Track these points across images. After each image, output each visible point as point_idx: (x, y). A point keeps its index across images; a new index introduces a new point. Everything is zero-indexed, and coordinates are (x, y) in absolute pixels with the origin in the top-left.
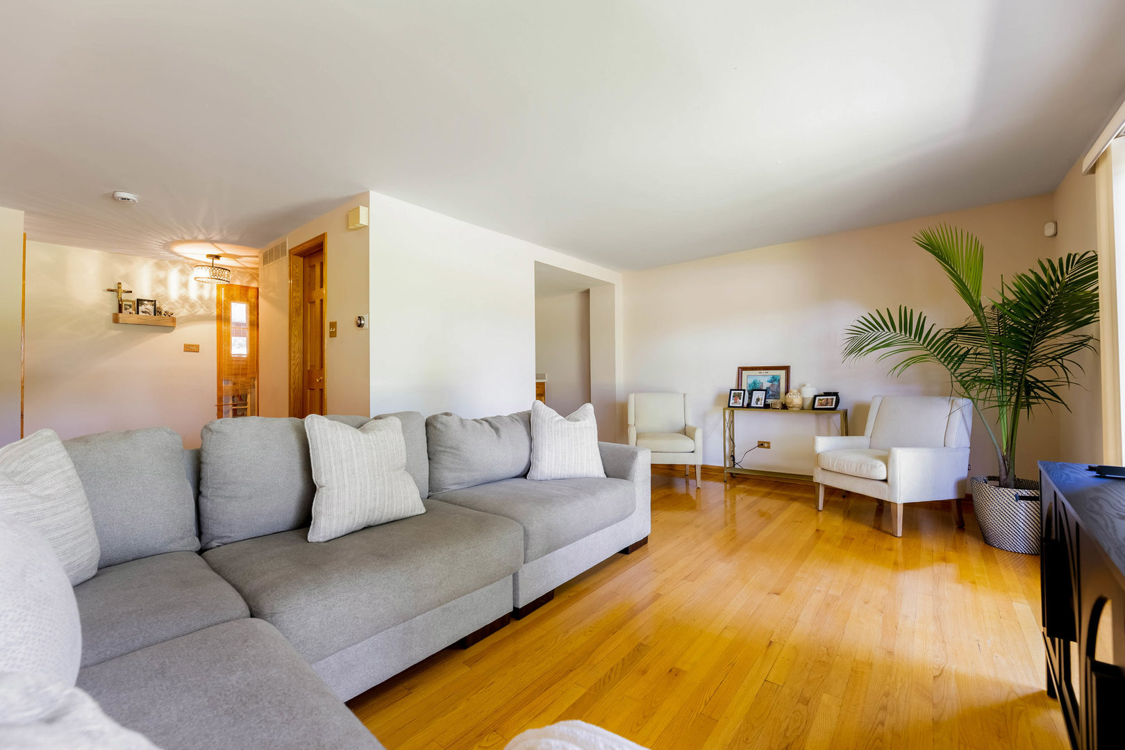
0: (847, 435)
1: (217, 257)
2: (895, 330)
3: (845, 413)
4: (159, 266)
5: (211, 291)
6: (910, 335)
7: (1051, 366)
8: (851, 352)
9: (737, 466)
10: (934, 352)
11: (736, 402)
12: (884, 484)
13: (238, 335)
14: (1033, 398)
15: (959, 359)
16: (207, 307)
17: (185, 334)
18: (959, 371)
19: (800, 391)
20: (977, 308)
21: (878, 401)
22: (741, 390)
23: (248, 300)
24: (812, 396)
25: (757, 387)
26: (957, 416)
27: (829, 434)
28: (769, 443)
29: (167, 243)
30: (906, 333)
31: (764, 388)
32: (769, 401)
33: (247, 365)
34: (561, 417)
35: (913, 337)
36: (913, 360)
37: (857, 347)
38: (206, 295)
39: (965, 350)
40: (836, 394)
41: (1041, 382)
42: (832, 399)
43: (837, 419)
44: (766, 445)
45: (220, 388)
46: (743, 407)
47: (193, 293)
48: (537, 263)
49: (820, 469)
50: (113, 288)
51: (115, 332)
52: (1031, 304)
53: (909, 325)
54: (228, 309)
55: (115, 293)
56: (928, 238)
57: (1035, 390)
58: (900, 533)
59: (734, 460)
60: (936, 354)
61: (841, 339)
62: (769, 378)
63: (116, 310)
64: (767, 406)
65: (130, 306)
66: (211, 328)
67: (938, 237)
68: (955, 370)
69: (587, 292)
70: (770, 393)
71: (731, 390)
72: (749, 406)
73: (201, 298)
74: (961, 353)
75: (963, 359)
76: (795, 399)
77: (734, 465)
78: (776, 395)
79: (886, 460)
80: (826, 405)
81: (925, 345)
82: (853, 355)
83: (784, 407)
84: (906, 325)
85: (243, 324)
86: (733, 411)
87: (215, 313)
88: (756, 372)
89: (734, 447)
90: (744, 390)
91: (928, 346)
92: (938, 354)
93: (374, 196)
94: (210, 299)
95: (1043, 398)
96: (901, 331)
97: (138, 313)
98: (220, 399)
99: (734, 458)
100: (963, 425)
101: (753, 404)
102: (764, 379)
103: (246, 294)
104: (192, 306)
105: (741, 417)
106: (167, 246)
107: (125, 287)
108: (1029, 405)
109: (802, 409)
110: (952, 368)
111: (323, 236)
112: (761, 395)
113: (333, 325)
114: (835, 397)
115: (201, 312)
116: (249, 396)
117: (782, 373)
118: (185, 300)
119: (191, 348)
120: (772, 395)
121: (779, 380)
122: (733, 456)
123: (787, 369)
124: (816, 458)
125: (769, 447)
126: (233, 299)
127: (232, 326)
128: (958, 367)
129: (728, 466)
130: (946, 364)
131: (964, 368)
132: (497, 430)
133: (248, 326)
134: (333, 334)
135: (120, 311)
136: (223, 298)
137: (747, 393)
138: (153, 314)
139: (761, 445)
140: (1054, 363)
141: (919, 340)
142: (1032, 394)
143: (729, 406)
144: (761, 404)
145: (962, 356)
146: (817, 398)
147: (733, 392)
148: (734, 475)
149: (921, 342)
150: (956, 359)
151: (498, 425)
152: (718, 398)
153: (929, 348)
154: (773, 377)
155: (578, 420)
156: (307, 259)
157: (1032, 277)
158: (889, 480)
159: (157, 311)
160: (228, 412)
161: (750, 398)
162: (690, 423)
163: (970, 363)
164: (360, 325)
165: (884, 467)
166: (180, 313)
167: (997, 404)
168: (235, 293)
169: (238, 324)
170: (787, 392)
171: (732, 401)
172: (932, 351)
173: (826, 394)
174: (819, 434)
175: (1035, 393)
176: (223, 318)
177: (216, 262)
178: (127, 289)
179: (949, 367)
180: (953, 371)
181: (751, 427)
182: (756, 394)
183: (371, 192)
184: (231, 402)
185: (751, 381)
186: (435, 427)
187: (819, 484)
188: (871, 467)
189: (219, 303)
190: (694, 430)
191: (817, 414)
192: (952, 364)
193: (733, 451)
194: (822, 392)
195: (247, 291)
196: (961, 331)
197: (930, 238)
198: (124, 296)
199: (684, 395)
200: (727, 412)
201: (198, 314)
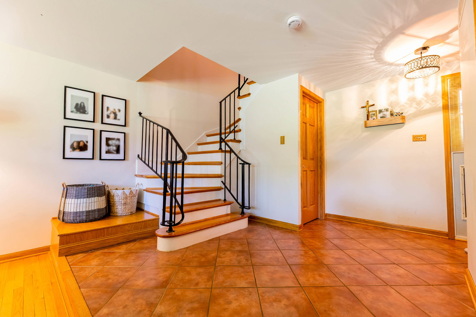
1: (425, 49)
16: (433, 101)
17: (413, 127)
38: (432, 92)
47: (419, 95)
50: (364, 105)
51: (367, 133)
54: (453, 97)
55: (365, 108)
63: (366, 119)
65: (373, 114)
66: (438, 117)
73: (426, 95)
87: (441, 105)
94: (436, 93)
97: (379, 118)
104: (419, 103)
107: (371, 103)
115: (427, 106)
118: (412, 100)
119: (419, 138)
135: (368, 119)
136: (448, 88)
138: (389, 117)
159: (391, 114)
166: (408, 111)
176: (449, 106)
178: (373, 104)
189: (445, 95)
198: (370, 109)
201: (424, 108)
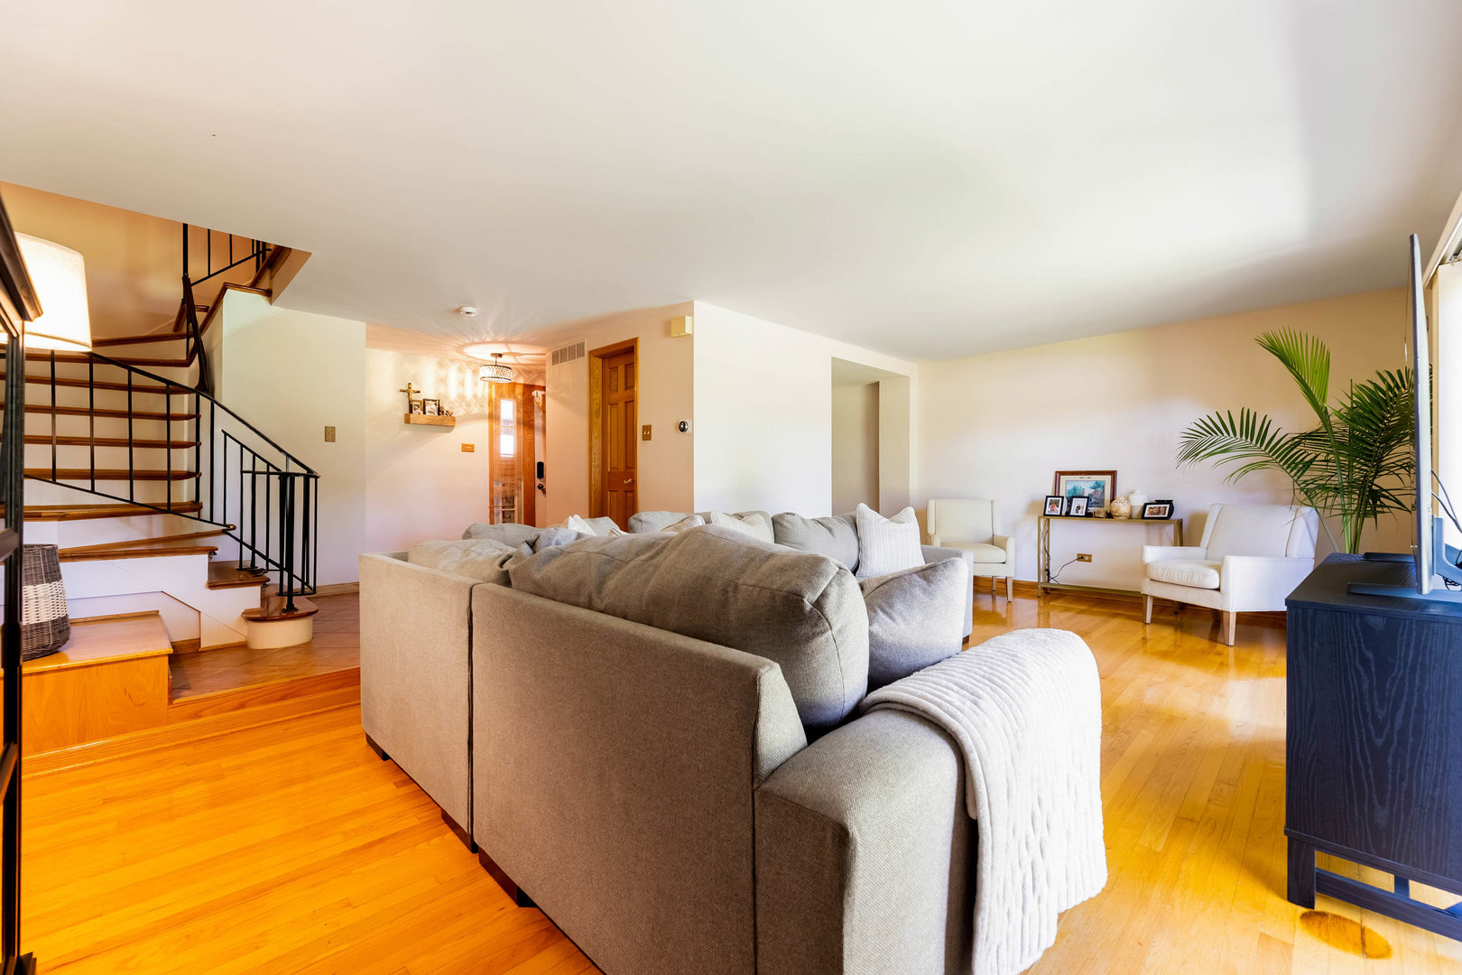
0: (1181, 545)
1: (500, 355)
2: (1235, 435)
3: (1180, 523)
4: (441, 365)
5: (483, 390)
6: (1252, 440)
7: (1397, 475)
8: (1186, 457)
9: (1052, 581)
10: (1277, 458)
11: (1052, 510)
12: (1216, 593)
13: (507, 433)
14: (1379, 506)
15: (1304, 466)
16: (481, 406)
17: (463, 433)
18: (1302, 478)
19: (1127, 499)
20: (1323, 414)
21: (1216, 511)
22: (1059, 497)
23: (515, 398)
24: (1142, 504)
25: (1078, 493)
26: (1301, 523)
27: (1161, 545)
28: (1090, 556)
29: (460, 346)
30: (1247, 438)
31: (1086, 495)
32: (1092, 510)
33: (513, 465)
34: (885, 519)
35: (1254, 442)
36: (1252, 466)
37: (1193, 452)
38: (480, 394)
39: (1313, 455)
40: (1170, 502)
41: (1386, 491)
42: (1165, 508)
43: (1170, 530)
44: (1087, 558)
45: (491, 490)
46: (1061, 515)
47: (469, 393)
48: (833, 359)
49: (1148, 580)
50: (404, 389)
51: (407, 432)
52: (1372, 413)
53: (1251, 430)
54: (497, 407)
55: (406, 394)
56: (1271, 341)
57: (1382, 499)
58: (1232, 642)
59: (1049, 575)
60: (1278, 460)
61: (1176, 444)
62: (1092, 484)
63: (407, 411)
64: (1088, 515)
65: (418, 406)
66: (484, 426)
67: (1281, 340)
68: (1299, 477)
69: (876, 385)
70: (1093, 500)
71: (1047, 497)
72: (1068, 514)
73: (475, 396)
74: (1307, 459)
75: (1309, 466)
76: (1122, 507)
77: (1049, 580)
78: (1100, 503)
79: (1219, 569)
80: (1158, 514)
81: (1267, 451)
82: (1188, 461)
83: (1109, 516)
84: (1247, 430)
85: (511, 422)
86: (1049, 520)
87: (487, 412)
88: (1077, 477)
89: (1049, 560)
90: (1063, 497)
91: (1270, 452)
92: (1280, 461)
93: (699, 306)
94: (483, 397)
95: (1388, 507)
96: (1241, 436)
97: (424, 413)
98: (492, 501)
99: (1049, 572)
100: (1307, 534)
101: (1073, 512)
102: (1086, 485)
103: (514, 391)
104: (468, 405)
105: (1057, 526)
106: (460, 349)
107: (414, 388)
108: (1375, 514)
109: (1130, 517)
110: (1295, 475)
111: (635, 340)
112: (1083, 502)
113: (647, 428)
114: (1168, 506)
115: (475, 410)
116: (516, 498)
117: (1108, 478)
118: (462, 398)
119: (468, 448)
120: (1095, 503)
121: (1104, 487)
122: (1048, 570)
123: (1113, 474)
124: (1145, 568)
125: (1090, 561)
126: (500, 396)
127: (502, 424)
128: (1302, 474)
129: (1042, 581)
130: (1289, 471)
131: (1308, 475)
132: (830, 530)
133: (514, 424)
134: (647, 437)
135: (411, 412)
136: (494, 396)
137: (1065, 500)
138: (436, 414)
139: (1081, 558)
140: (1403, 471)
141: (1261, 445)
142: (1378, 503)
143: (1045, 515)
144: (1082, 512)
145: (1307, 462)
146: (1148, 506)
147: (1049, 499)
148: (1049, 591)
149: (1263, 448)
150: (1300, 466)
151: (830, 526)
152: (1031, 507)
153: (1271, 454)
154: (1097, 482)
155: (903, 523)
156: (607, 361)
157: (1372, 387)
158: (1222, 589)
159: (440, 411)
160: (499, 513)
161: (1070, 506)
162: (999, 533)
163: (1315, 470)
164: (683, 430)
165: (1217, 575)
166: (458, 412)
167: (1340, 512)
168: (505, 390)
169: (507, 421)
170: (1113, 499)
171: (1048, 509)
172: (1275, 457)
173: (1159, 502)
174: (1149, 544)
175: (1381, 502)
176: (494, 417)
177: (499, 359)
178: (416, 390)
179: (1293, 474)
180: (1296, 478)
181: (1069, 538)
182: (1076, 502)
183: (696, 302)
184: (501, 504)
185: (1070, 487)
186: (782, 525)
187: (1147, 595)
188: (1203, 576)
189: (490, 401)
190: (1006, 539)
191: (1147, 524)
192: (1295, 471)
193: (1048, 564)
194: (1153, 500)
195: (514, 387)
196: (1309, 436)
197: (1273, 341)
198: (414, 396)
199: (992, 502)
200: (1042, 521)
201: (473, 413)
